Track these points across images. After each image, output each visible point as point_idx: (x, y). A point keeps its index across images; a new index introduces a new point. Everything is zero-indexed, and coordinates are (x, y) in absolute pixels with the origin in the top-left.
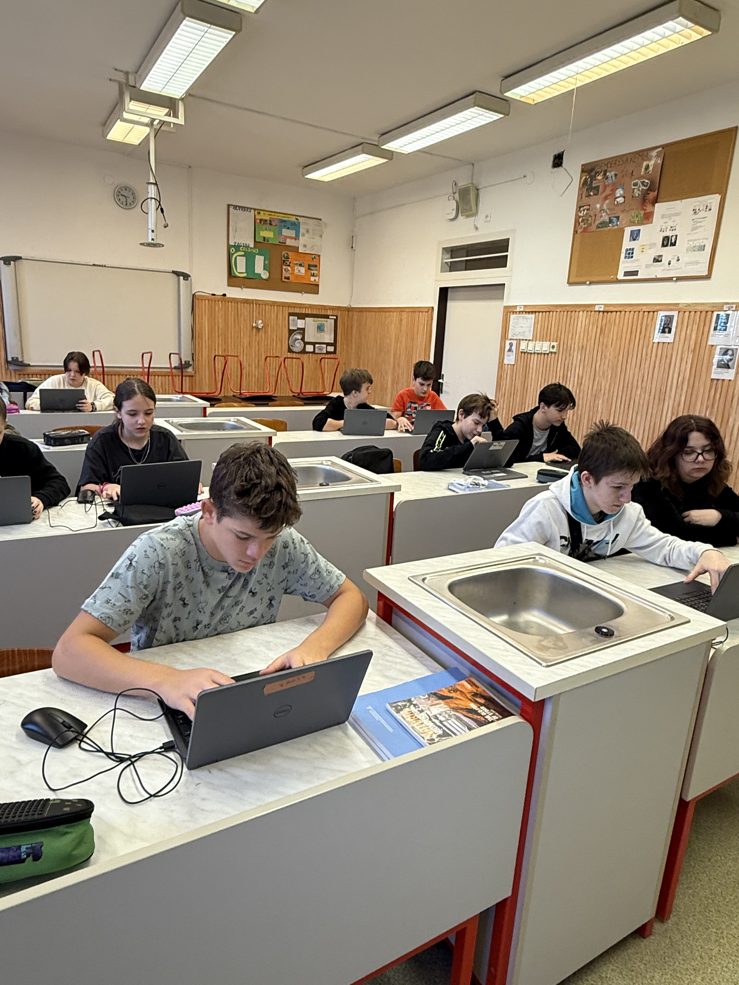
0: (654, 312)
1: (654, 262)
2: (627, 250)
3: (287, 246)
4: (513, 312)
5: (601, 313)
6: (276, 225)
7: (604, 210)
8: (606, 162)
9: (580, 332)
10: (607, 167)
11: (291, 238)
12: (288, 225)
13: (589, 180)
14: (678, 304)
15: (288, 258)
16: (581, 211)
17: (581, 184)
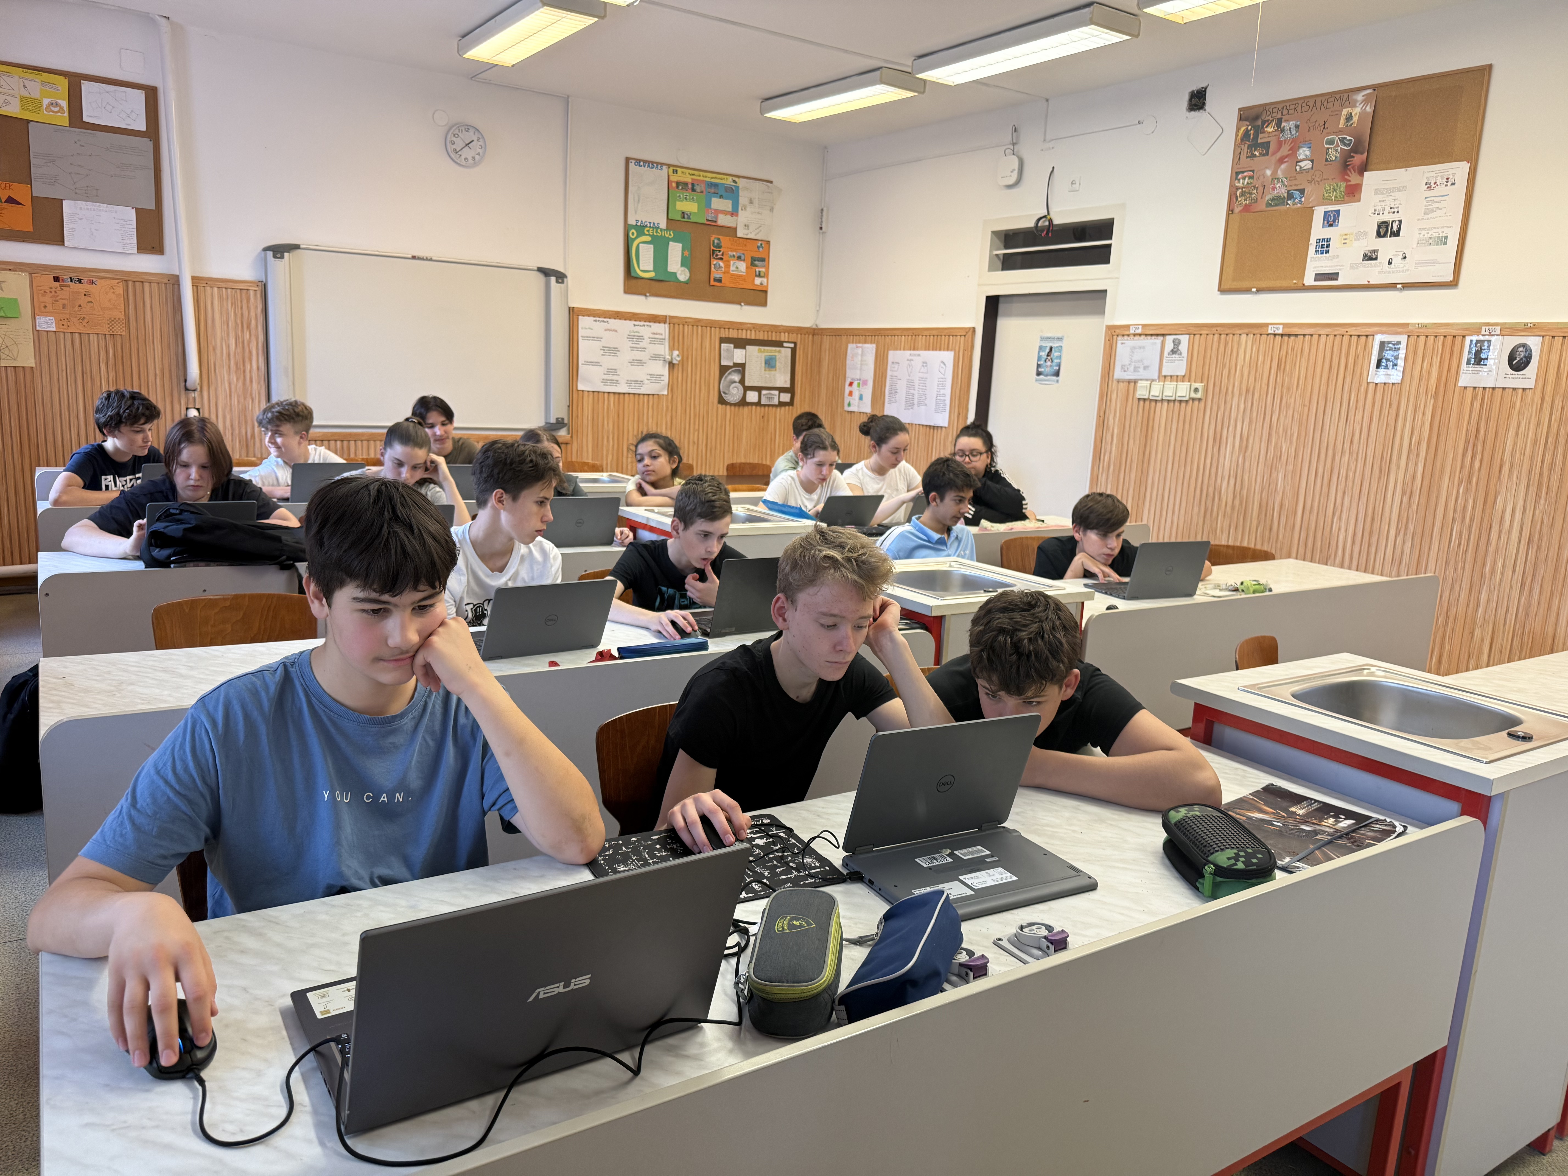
0: (1367, 336)
1: (1364, 260)
2: (1319, 241)
3: (719, 226)
4: (1124, 335)
5: (1278, 338)
6: (702, 192)
7: (1278, 179)
8: (1281, 107)
9: (1242, 367)
10: (1282, 115)
11: (725, 213)
12: (721, 192)
13: (1252, 132)
14: (1407, 325)
15: (720, 247)
16: (1239, 180)
17: (1239, 138)
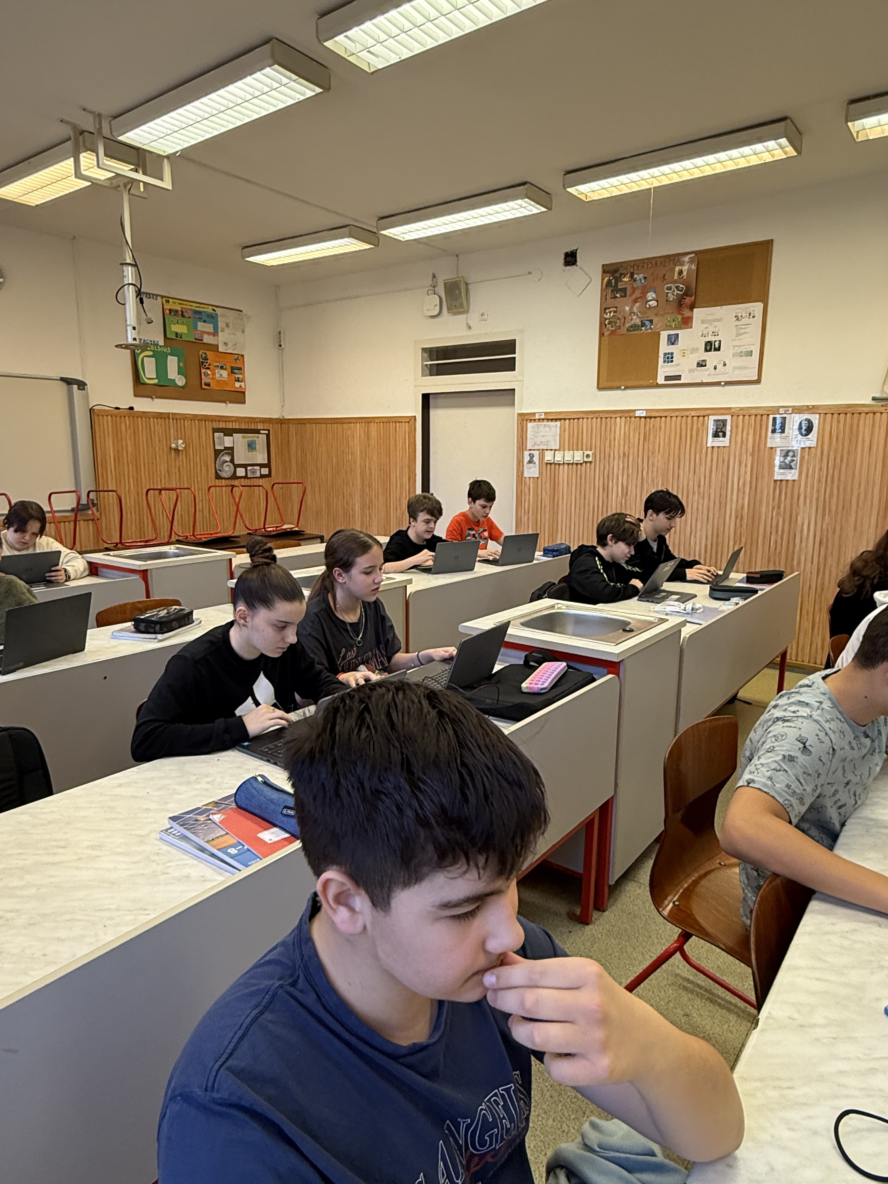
0: (704, 416)
1: (697, 366)
2: (665, 354)
3: (204, 343)
4: (531, 420)
5: (643, 419)
6: (190, 318)
7: (634, 313)
8: (632, 264)
9: (619, 440)
10: (634, 269)
11: (209, 333)
12: (204, 319)
13: (613, 281)
14: (730, 408)
15: (207, 359)
16: (607, 314)
17: (604, 285)
